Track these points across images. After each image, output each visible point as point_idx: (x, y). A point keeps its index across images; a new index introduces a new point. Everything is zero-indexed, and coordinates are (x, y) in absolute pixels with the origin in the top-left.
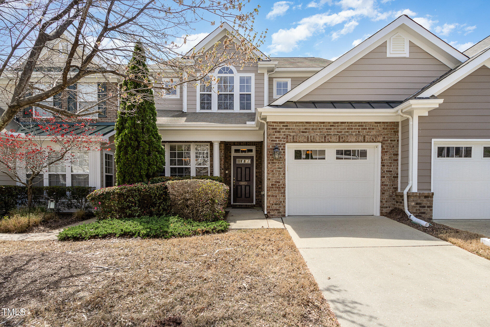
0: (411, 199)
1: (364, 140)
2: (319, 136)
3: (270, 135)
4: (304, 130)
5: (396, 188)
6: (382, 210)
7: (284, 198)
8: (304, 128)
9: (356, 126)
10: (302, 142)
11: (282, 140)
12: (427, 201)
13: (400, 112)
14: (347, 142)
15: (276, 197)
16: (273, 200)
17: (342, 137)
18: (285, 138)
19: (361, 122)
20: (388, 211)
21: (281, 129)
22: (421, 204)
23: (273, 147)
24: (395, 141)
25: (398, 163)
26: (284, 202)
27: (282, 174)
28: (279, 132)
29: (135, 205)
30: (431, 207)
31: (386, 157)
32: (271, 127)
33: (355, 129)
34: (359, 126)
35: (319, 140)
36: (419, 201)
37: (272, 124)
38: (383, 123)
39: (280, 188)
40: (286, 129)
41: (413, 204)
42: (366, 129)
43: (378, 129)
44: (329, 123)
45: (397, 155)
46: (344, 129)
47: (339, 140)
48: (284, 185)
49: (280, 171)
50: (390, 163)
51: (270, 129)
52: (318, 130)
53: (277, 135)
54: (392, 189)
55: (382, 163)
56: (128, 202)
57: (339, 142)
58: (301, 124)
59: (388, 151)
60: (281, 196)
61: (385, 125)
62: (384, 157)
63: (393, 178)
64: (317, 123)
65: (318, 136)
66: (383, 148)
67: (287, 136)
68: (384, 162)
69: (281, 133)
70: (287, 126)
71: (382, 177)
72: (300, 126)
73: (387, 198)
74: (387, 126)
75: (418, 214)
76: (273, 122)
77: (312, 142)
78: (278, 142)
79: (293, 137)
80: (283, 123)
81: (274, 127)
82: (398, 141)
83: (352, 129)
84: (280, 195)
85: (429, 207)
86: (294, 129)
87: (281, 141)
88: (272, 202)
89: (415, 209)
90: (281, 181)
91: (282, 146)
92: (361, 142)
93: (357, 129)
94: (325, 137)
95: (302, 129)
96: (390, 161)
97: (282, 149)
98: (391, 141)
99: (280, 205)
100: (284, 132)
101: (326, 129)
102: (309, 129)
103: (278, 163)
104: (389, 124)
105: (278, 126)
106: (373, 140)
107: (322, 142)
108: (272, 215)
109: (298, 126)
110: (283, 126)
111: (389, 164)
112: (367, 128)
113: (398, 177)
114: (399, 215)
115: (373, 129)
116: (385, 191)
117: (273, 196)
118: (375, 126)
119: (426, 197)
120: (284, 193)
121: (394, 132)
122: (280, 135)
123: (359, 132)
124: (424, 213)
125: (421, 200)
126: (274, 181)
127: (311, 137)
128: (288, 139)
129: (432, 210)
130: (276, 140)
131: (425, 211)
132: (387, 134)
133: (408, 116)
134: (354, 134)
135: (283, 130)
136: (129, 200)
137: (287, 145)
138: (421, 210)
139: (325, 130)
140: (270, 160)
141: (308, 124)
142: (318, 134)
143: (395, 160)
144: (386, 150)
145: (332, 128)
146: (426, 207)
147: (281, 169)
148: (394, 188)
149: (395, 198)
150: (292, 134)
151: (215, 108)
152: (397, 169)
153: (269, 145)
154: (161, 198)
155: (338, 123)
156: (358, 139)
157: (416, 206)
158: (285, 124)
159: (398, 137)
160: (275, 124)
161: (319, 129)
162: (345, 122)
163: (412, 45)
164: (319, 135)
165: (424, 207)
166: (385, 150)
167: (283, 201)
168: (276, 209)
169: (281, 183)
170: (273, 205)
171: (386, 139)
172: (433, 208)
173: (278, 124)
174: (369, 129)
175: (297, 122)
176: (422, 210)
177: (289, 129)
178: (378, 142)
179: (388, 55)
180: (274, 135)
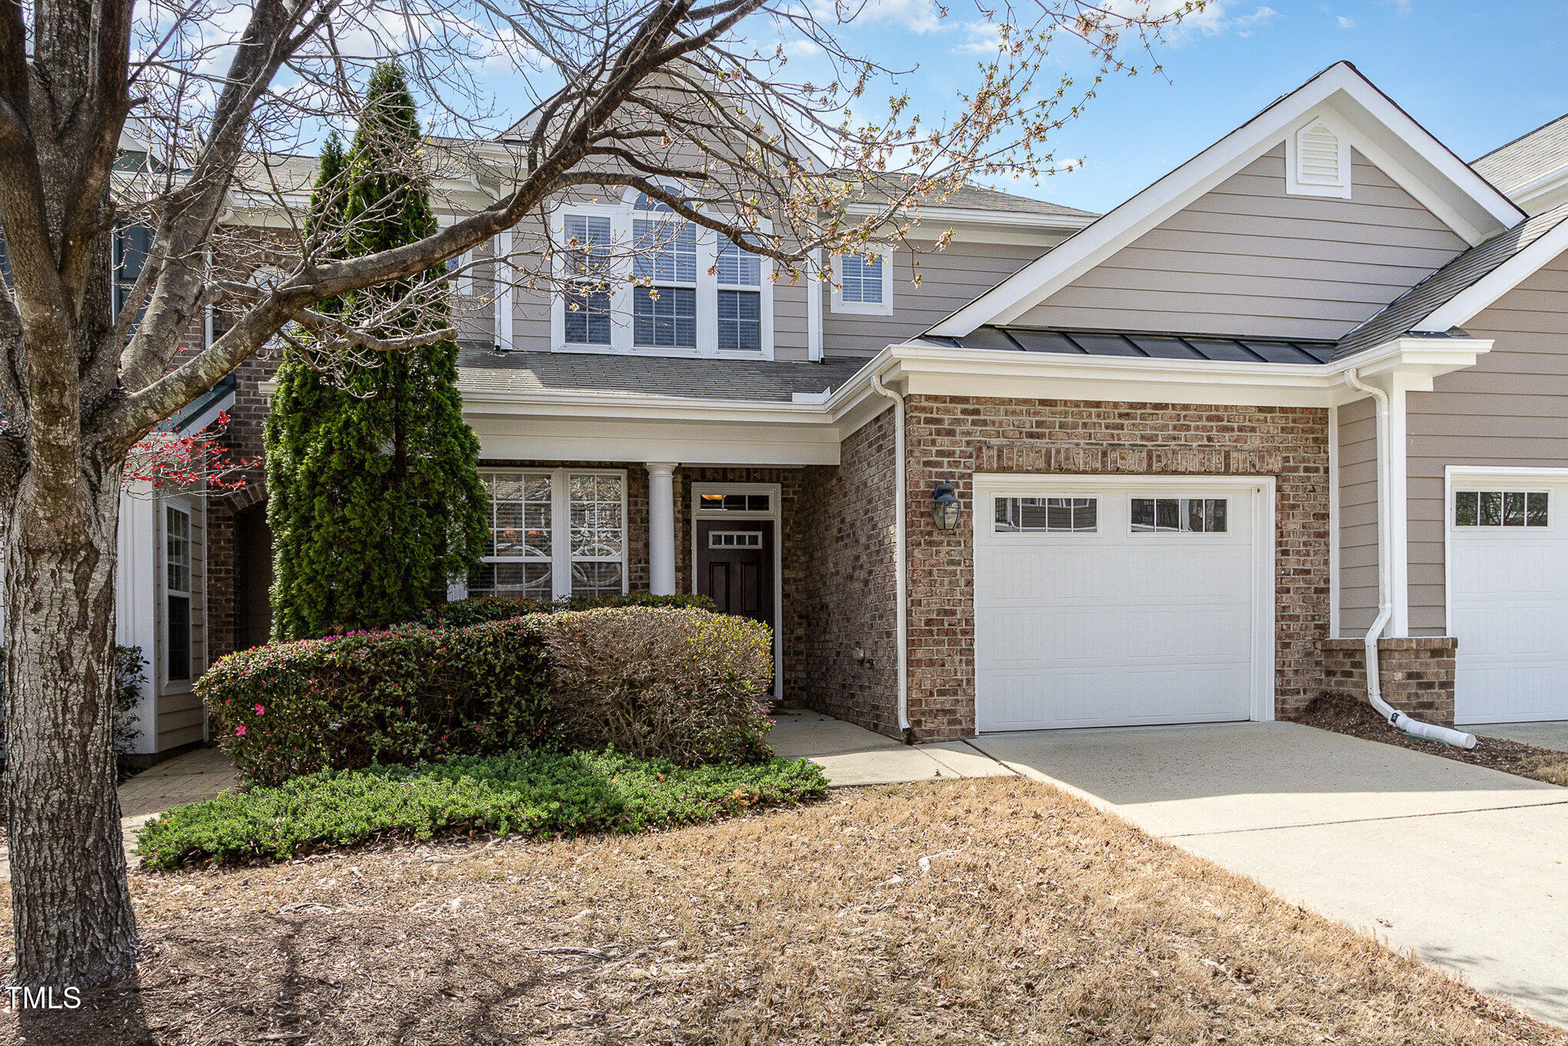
0: (1394, 661)
1: (1227, 466)
2: (1085, 450)
3: (919, 442)
4: (1035, 430)
5: (1324, 628)
6: (1284, 702)
7: (970, 668)
8: (1034, 419)
9: (1200, 418)
10: (1028, 472)
11: (963, 460)
12: (1439, 665)
13: (1351, 376)
14: (1175, 473)
15: (943, 665)
16: (929, 678)
17: (1159, 456)
18: (971, 457)
19: (1217, 408)
20: (1302, 705)
21: (957, 421)
22: (1421, 678)
23: (929, 486)
24: (1317, 470)
25: (1327, 545)
26: (970, 682)
27: (962, 582)
28: (950, 433)
29: (407, 713)
30: (1448, 685)
31: (1294, 525)
32: (923, 416)
33: (1197, 428)
34: (1209, 419)
35: (1085, 463)
36: (1416, 668)
37: (924, 404)
38: (1283, 410)
39: (955, 633)
40: (974, 423)
41: (1399, 676)
42: (1233, 430)
43: (1268, 432)
44: (1116, 405)
45: (1325, 516)
46: (1164, 427)
47: (1150, 466)
48: (969, 621)
49: (954, 573)
50: (1305, 544)
51: (919, 423)
52: (1080, 430)
53: (944, 443)
54: (1313, 631)
55: (1279, 544)
56: (377, 700)
57: (1149, 471)
58: (1025, 408)
59: (1298, 506)
60: (961, 660)
61: (1287, 418)
62: (1286, 525)
63: (1315, 592)
64: (1076, 404)
65: (1082, 452)
66: (1282, 495)
67: (980, 449)
68: (1287, 542)
69: (958, 437)
70: (977, 412)
71: (1282, 591)
72: (1021, 412)
73: (1297, 662)
74: (1294, 421)
75: (1414, 708)
76: (929, 398)
77: (1061, 470)
78: (945, 469)
79: (1000, 451)
80: (965, 400)
81: (934, 415)
82: (1326, 471)
83: (1188, 428)
84: (957, 658)
85: (1443, 685)
86: (1001, 423)
87: (956, 464)
88: (927, 685)
89: (1405, 693)
90: (959, 609)
91: (961, 485)
92: (1218, 473)
93: (1204, 429)
94: (1104, 454)
95: (1028, 425)
96: (1305, 538)
97: (962, 495)
98: (1307, 470)
99: (955, 693)
100: (969, 434)
101: (1107, 428)
102: (1052, 425)
103: (949, 544)
104: (1299, 415)
105: (947, 411)
106: (1254, 466)
107: (1094, 472)
108: (930, 733)
109: (1014, 413)
110: (964, 412)
111: (1302, 548)
112: (1235, 425)
113: (1327, 590)
114: (1350, 713)
115: (1253, 429)
116: (1290, 636)
117: (931, 663)
118: (1258, 420)
119: (1436, 653)
120: (969, 650)
121: (1316, 440)
122: (953, 443)
123: (1210, 439)
124: (1430, 705)
125: (1421, 664)
126: (934, 607)
127: (1058, 452)
128: (980, 458)
129: (1451, 695)
130: (939, 462)
131: (1434, 699)
132: (1294, 449)
133: (1376, 391)
134: (1195, 445)
135: (964, 428)
136: (382, 691)
137: (978, 479)
138: (1423, 695)
139: (1104, 430)
140: (921, 532)
141: (1048, 408)
142: (1082, 442)
143: (1320, 535)
144: (1291, 502)
145: (1126, 422)
146: (1437, 685)
147: (959, 565)
148: (1317, 627)
149: (1322, 658)
150: (994, 441)
151: (622, 340)
152: (1326, 563)
153: (917, 479)
154: (509, 682)
155: (1143, 405)
156: (1207, 464)
157: (1408, 684)
158: (970, 407)
159: (1328, 459)
160: (935, 405)
161: (1085, 425)
162: (1167, 405)
163: (1358, 160)
164: (1082, 445)
165: (1430, 685)
166: (1289, 499)
167: (968, 680)
168: (943, 710)
169: (959, 616)
170: (931, 694)
171: (1292, 464)
172: (1457, 688)
173: (948, 405)
174: (1240, 430)
175: (1011, 400)
176: (1426, 696)
177: (984, 423)
178: (1269, 473)
179: (1291, 189)
180: (933, 443)
